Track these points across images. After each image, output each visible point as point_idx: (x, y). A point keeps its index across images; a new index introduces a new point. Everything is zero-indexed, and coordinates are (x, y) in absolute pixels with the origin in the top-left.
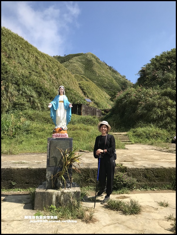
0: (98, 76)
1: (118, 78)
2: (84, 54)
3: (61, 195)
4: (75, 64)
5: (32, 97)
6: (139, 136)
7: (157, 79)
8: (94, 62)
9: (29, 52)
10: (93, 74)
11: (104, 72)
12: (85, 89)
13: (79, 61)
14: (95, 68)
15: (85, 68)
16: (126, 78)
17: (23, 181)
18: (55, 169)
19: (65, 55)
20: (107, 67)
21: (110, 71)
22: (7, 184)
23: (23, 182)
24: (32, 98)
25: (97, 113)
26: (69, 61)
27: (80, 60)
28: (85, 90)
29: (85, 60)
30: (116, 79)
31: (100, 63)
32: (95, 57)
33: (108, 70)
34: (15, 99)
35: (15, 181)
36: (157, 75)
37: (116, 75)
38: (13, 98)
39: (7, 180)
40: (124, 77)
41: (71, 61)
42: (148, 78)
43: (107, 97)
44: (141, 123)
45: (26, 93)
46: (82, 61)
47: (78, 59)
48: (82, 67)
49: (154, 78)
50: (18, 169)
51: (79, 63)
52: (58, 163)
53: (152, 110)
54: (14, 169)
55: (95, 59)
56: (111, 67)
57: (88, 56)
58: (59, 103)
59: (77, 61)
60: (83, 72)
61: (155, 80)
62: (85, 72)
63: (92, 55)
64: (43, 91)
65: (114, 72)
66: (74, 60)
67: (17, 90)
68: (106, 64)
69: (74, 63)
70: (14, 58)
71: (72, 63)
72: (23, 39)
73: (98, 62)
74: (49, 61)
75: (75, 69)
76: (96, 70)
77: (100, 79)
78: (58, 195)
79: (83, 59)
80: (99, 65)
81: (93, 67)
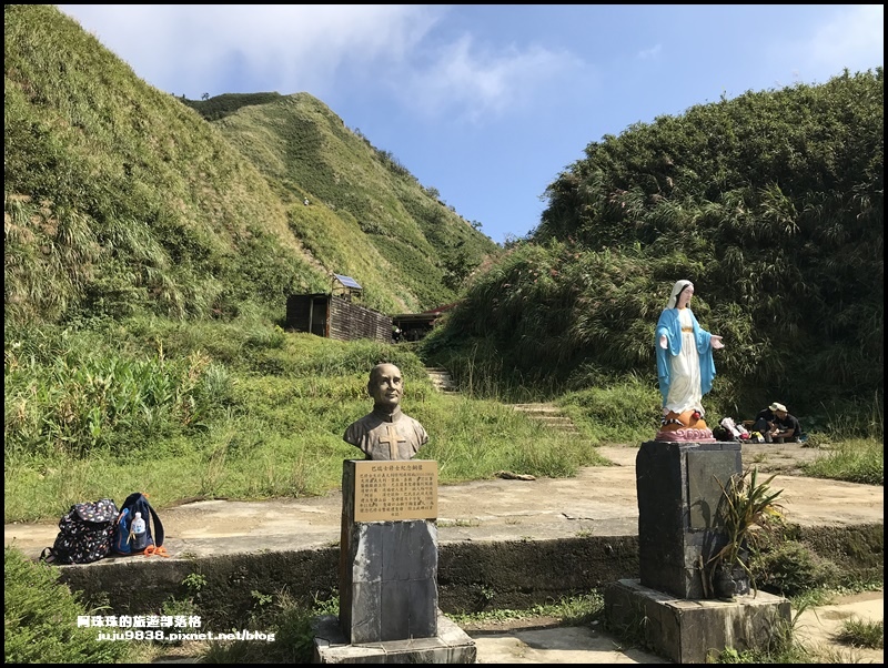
0: (340, 186)
1: (412, 197)
2: (284, 98)
3: (746, 615)
4: (249, 134)
5: (151, 263)
6: (602, 416)
7: (626, 217)
8: (325, 130)
9: (105, 82)
10: (321, 177)
11: (363, 172)
12: (310, 233)
13: (265, 124)
14: (326, 155)
15: (289, 152)
16: (439, 199)
17: (513, 583)
18: (704, 538)
19: (206, 95)
20: (372, 152)
21: (383, 171)
22: (466, 597)
23: (513, 587)
24: (150, 271)
25: (379, 329)
26: (226, 119)
27: (267, 120)
28: (310, 238)
29: (289, 120)
30: (404, 200)
31: (344, 136)
32: (326, 113)
33: (376, 164)
34: (91, 273)
35: (490, 585)
36: (627, 206)
37: (404, 186)
38: (87, 268)
39: (467, 585)
40: (432, 194)
41: (232, 119)
42: (590, 213)
43: (382, 266)
44: (592, 370)
45: (131, 252)
46: (275, 124)
47: (262, 115)
48: (278, 148)
49: (613, 215)
50: (496, 547)
51: (264, 129)
52: (712, 519)
53: (627, 327)
54: (485, 546)
55: (326, 121)
56: (384, 153)
57: (301, 106)
58: (684, 334)
59: (256, 120)
60: (281, 167)
61: (621, 220)
62: (289, 166)
63: (315, 103)
64: (185, 243)
65: (397, 171)
66: (243, 117)
67: (98, 237)
68: (367, 142)
69: (247, 128)
70: (57, 101)
71: (235, 127)
72: (78, 28)
73: (338, 133)
74: (181, 123)
75: (249, 152)
76: (333, 163)
77: (347, 195)
78: (738, 617)
79: (281, 116)
80: (341, 143)
81: (318, 151)
